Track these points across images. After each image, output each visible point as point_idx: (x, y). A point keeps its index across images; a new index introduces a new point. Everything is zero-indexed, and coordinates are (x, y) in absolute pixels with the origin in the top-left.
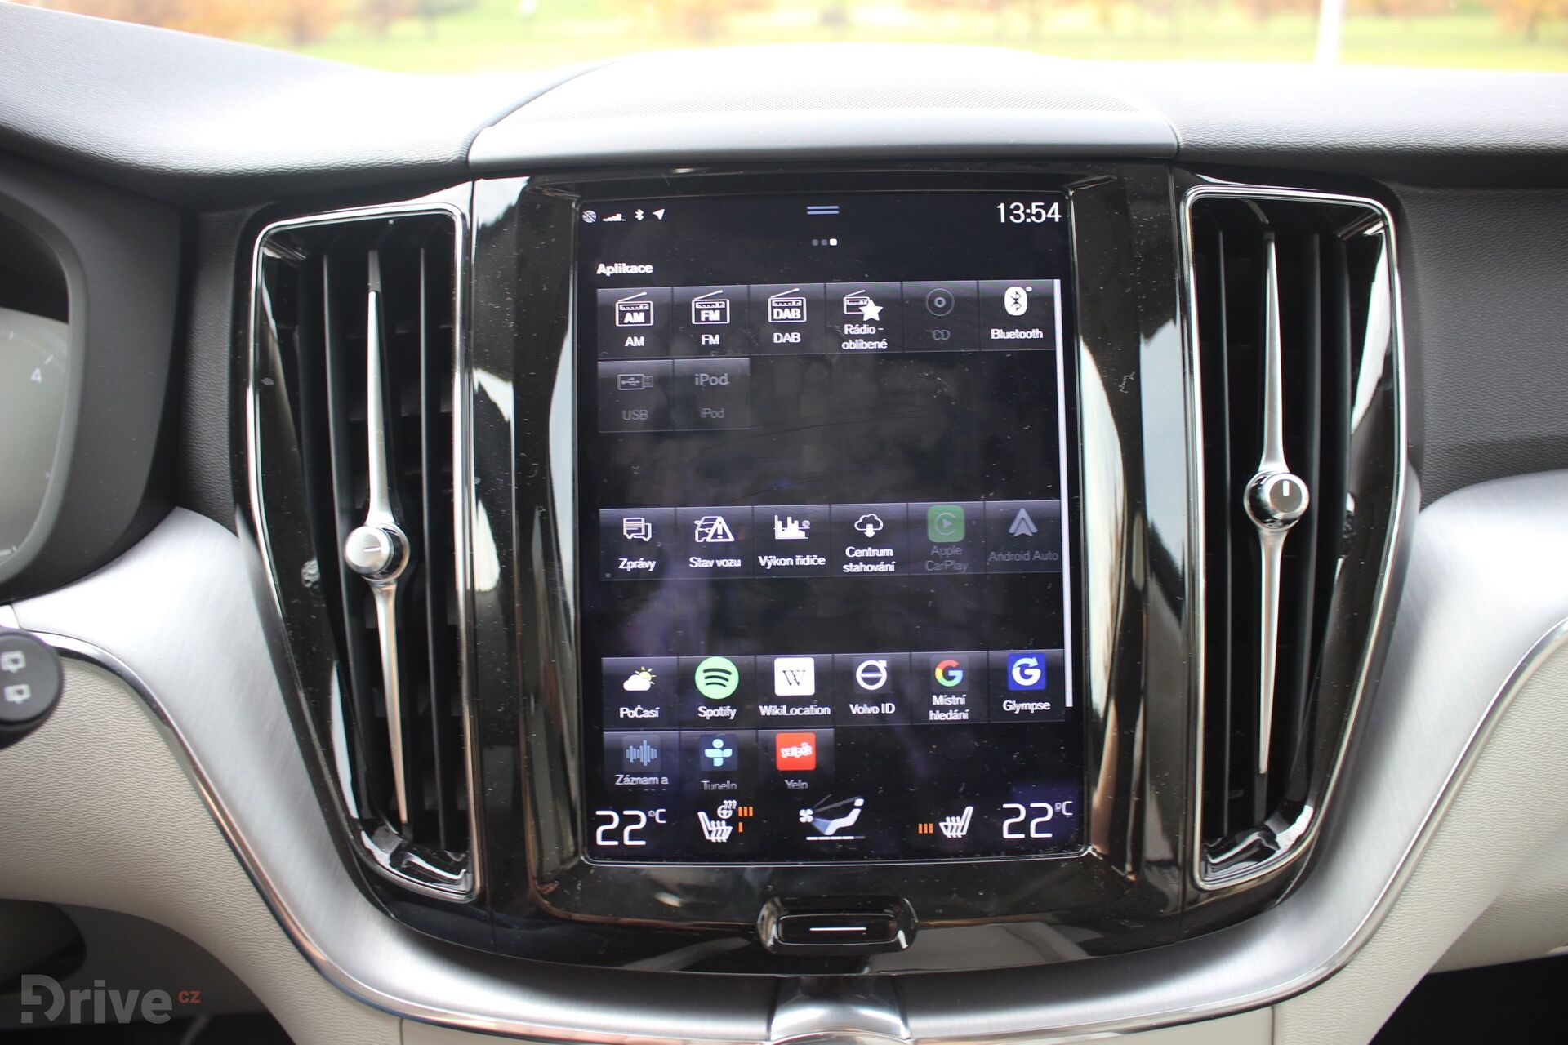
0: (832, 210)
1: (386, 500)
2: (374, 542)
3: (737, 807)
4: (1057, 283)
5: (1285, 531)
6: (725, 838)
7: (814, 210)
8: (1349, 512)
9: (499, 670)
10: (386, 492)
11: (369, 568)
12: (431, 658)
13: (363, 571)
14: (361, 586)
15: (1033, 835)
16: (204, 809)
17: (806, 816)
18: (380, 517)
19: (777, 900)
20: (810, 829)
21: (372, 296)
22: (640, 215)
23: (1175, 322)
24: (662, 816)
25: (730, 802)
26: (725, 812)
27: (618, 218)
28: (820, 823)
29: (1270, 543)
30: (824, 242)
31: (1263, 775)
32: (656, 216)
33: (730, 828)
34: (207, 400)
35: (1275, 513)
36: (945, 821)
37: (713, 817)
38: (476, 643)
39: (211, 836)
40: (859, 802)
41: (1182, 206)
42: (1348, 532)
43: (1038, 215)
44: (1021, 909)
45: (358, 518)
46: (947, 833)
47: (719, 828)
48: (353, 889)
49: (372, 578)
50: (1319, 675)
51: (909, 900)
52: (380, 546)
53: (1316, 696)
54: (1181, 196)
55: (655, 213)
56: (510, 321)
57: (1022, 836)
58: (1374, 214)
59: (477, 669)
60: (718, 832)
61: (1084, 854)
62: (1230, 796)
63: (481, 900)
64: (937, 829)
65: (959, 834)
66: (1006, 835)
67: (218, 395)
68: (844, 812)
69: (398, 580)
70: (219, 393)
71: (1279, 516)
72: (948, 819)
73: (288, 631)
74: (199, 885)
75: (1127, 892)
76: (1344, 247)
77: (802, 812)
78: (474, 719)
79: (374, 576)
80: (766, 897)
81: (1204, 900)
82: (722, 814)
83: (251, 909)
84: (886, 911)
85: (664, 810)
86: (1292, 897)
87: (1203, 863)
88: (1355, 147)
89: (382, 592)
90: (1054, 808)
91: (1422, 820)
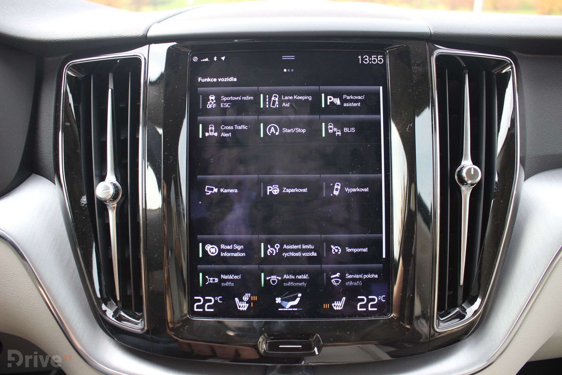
0: (292, 57)
1: (113, 171)
2: (107, 188)
3: (251, 296)
4: (381, 88)
5: (471, 188)
6: (245, 309)
7: (285, 58)
8: (496, 182)
9: (155, 240)
10: (113, 168)
11: (105, 198)
12: (130, 235)
13: (103, 200)
14: (103, 205)
15: (370, 309)
16: (39, 294)
17: (278, 300)
18: (111, 178)
19: (266, 334)
20: (280, 306)
21: (110, 91)
22: (215, 59)
23: (429, 108)
24: (220, 299)
25: (248, 294)
26: (246, 298)
27: (207, 60)
28: (284, 304)
29: (465, 193)
30: (289, 70)
31: (462, 286)
32: (222, 59)
33: (248, 305)
34: (45, 131)
35: (467, 181)
36: (334, 303)
37: (241, 300)
38: (146, 228)
39: (42, 305)
40: (300, 295)
41: (432, 58)
42: (496, 189)
43: (374, 61)
44: (364, 339)
45: (102, 178)
46: (335, 308)
47: (243, 305)
48: (98, 327)
49: (107, 202)
50: (484, 246)
51: (319, 335)
52: (110, 189)
53: (482, 254)
54: (431, 54)
55: (221, 58)
56: (162, 100)
57: (365, 309)
58: (508, 63)
59: (147, 239)
60: (243, 306)
61: (390, 317)
62: (448, 293)
63: (147, 332)
64: (331, 306)
65: (340, 308)
66: (359, 309)
67: (49, 130)
68: (294, 299)
69: (117, 203)
70: (50, 129)
71: (469, 182)
72: (335, 302)
73: (73, 223)
74: (37, 324)
75: (406, 333)
76: (495, 76)
77: (277, 299)
78: (145, 259)
79: (107, 201)
80: (261, 333)
81: (437, 336)
82: (245, 299)
83: (58, 334)
84: (310, 339)
85: (221, 297)
86: (472, 335)
87: (438, 321)
88: (501, 35)
89: (111, 208)
90: (378, 298)
91: (525, 304)
